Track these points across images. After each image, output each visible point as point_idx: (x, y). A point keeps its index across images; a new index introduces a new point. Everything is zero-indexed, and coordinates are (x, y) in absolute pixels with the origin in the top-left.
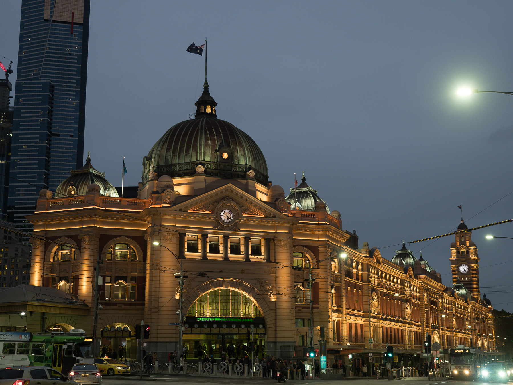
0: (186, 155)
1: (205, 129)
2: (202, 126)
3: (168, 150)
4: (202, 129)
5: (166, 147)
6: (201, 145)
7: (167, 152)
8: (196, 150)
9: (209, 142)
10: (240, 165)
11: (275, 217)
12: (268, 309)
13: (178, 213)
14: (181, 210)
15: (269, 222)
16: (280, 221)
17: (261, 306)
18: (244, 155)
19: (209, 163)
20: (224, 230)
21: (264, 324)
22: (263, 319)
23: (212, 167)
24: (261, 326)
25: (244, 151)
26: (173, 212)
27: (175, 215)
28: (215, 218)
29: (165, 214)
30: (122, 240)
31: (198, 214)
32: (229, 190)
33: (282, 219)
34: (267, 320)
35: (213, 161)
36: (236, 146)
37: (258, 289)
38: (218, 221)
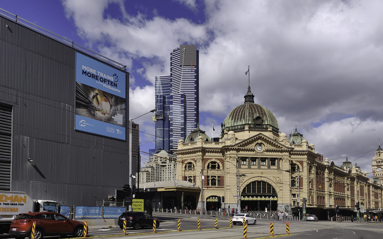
0: (240, 121)
1: (249, 108)
2: (247, 107)
3: (232, 119)
4: (247, 109)
5: (231, 118)
6: (247, 116)
7: (231, 120)
8: (245, 119)
9: (251, 115)
10: (266, 125)
11: (282, 148)
12: (279, 189)
13: (237, 148)
14: (238, 146)
15: (279, 150)
16: (284, 150)
17: (275, 188)
18: (267, 120)
19: (251, 124)
20: (258, 155)
21: (277, 197)
22: (277, 194)
23: (252, 126)
24: (275, 197)
25: (267, 117)
26: (235, 147)
27: (236, 148)
28: (254, 149)
29: (231, 148)
30: (213, 160)
31: (246, 147)
32: (260, 136)
33: (285, 149)
34: (278, 194)
35: (253, 123)
36: (263, 115)
37: (274, 181)
38: (255, 151)
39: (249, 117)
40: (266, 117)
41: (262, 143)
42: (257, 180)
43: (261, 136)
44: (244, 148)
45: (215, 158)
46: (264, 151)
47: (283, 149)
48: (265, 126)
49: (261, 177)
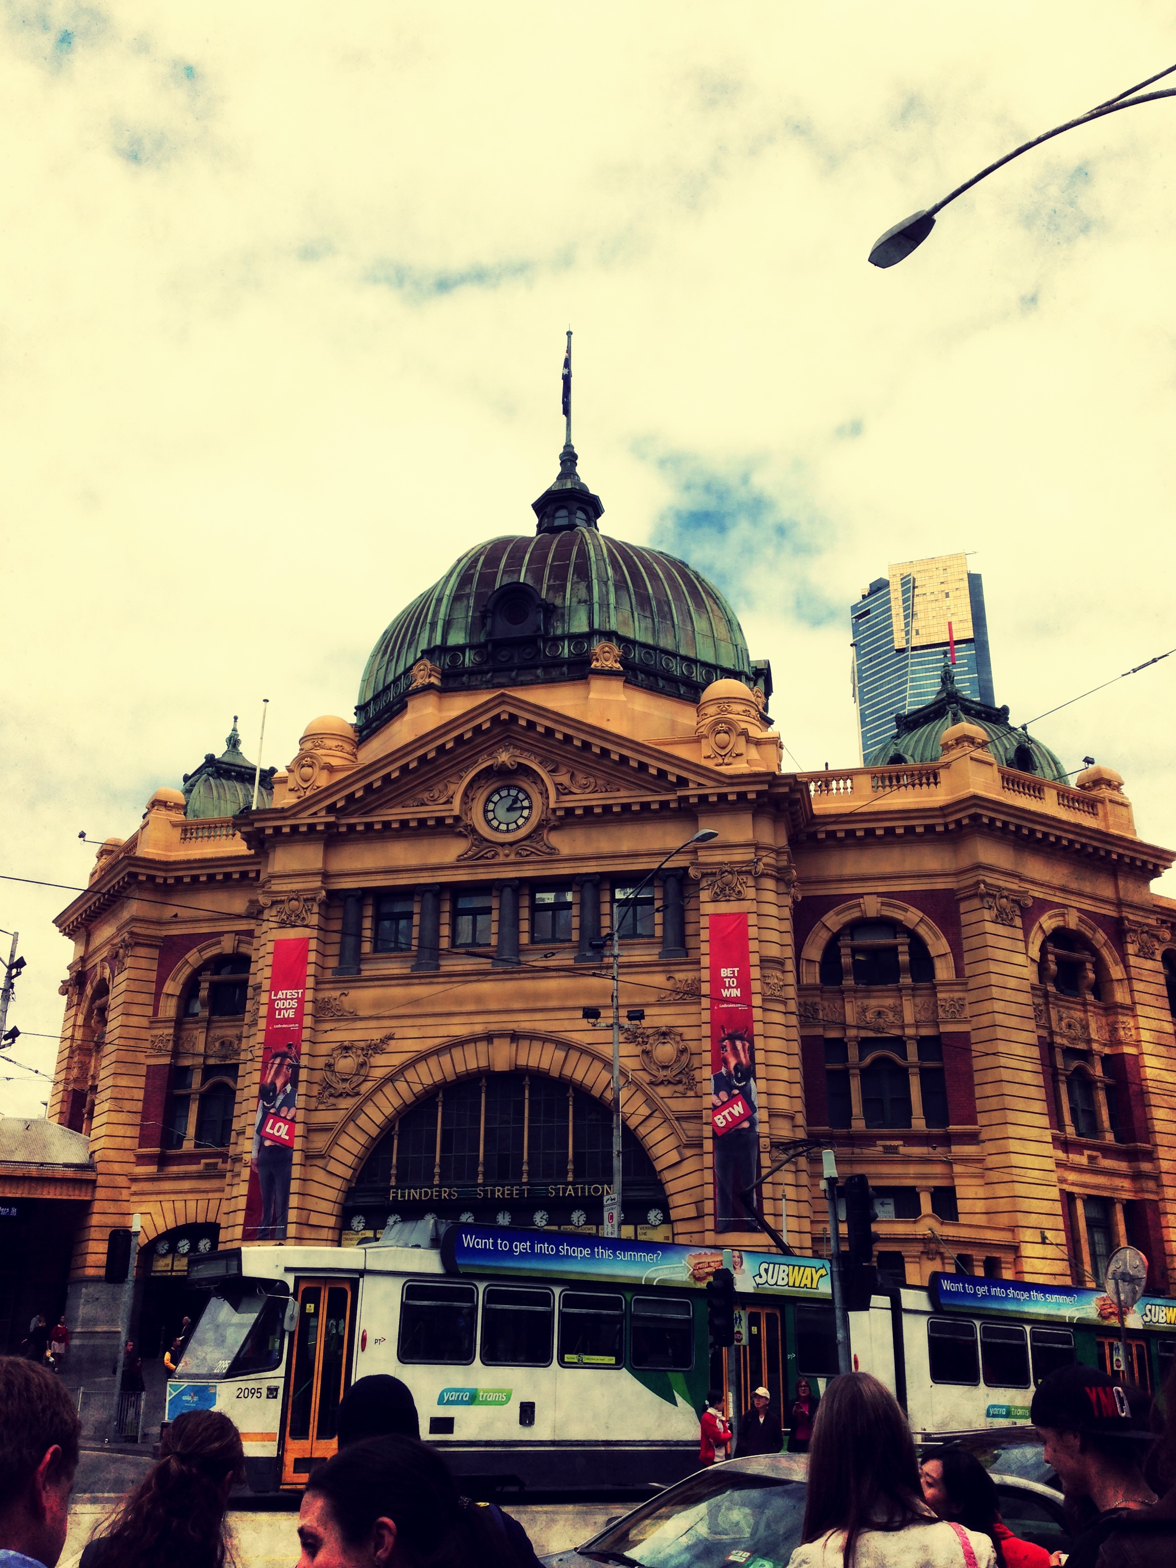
9: (472, 586)
10: (572, 637)
11: (682, 782)
12: (672, 1142)
13: (323, 819)
14: (331, 809)
15: (664, 804)
16: (703, 798)
17: (643, 1131)
18: (589, 602)
19: (461, 648)
20: (501, 859)
21: (665, 1207)
22: (660, 1185)
23: (468, 659)
24: (654, 1216)
25: (589, 588)
26: (304, 820)
27: (312, 827)
28: (457, 819)
29: (278, 830)
30: (227, 945)
31: (394, 814)
32: (505, 716)
33: (711, 790)
34: (671, 1188)
35: (475, 641)
36: (565, 579)
37: (631, 1064)
38: (474, 831)
39: (458, 605)
40: (582, 586)
41: (524, 770)
42: (483, 1063)
43: (513, 718)
44: (377, 818)
45: (237, 933)
46: (540, 826)
47: (692, 792)
48: (566, 650)
49: (515, 1037)
